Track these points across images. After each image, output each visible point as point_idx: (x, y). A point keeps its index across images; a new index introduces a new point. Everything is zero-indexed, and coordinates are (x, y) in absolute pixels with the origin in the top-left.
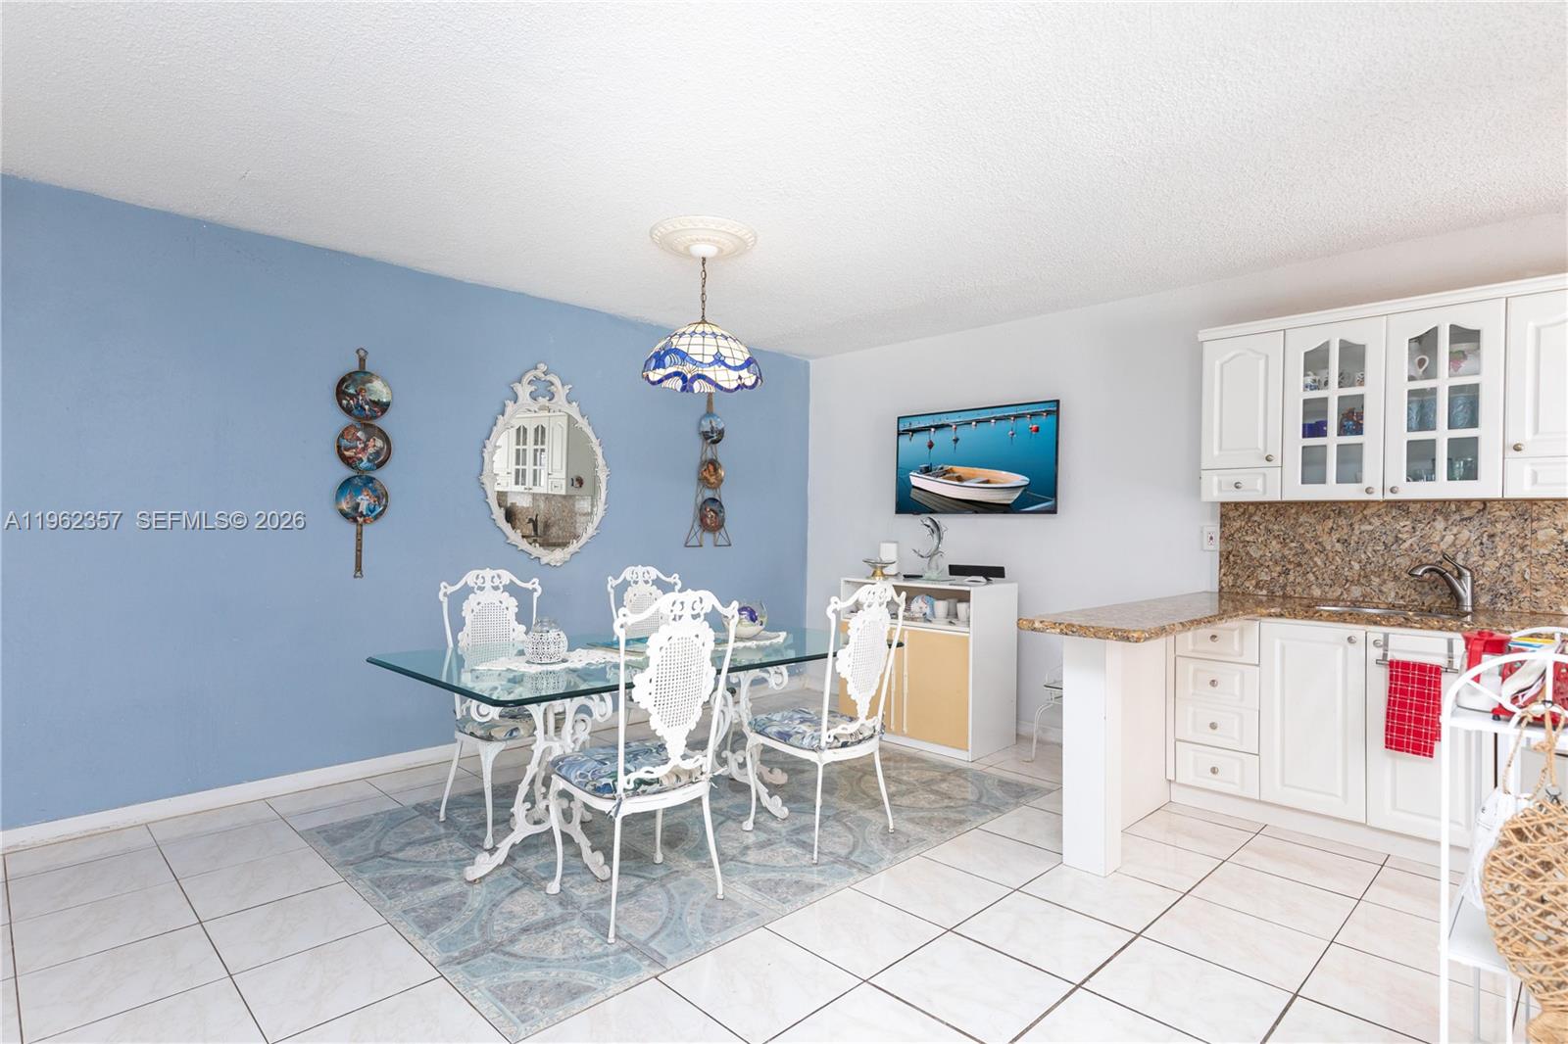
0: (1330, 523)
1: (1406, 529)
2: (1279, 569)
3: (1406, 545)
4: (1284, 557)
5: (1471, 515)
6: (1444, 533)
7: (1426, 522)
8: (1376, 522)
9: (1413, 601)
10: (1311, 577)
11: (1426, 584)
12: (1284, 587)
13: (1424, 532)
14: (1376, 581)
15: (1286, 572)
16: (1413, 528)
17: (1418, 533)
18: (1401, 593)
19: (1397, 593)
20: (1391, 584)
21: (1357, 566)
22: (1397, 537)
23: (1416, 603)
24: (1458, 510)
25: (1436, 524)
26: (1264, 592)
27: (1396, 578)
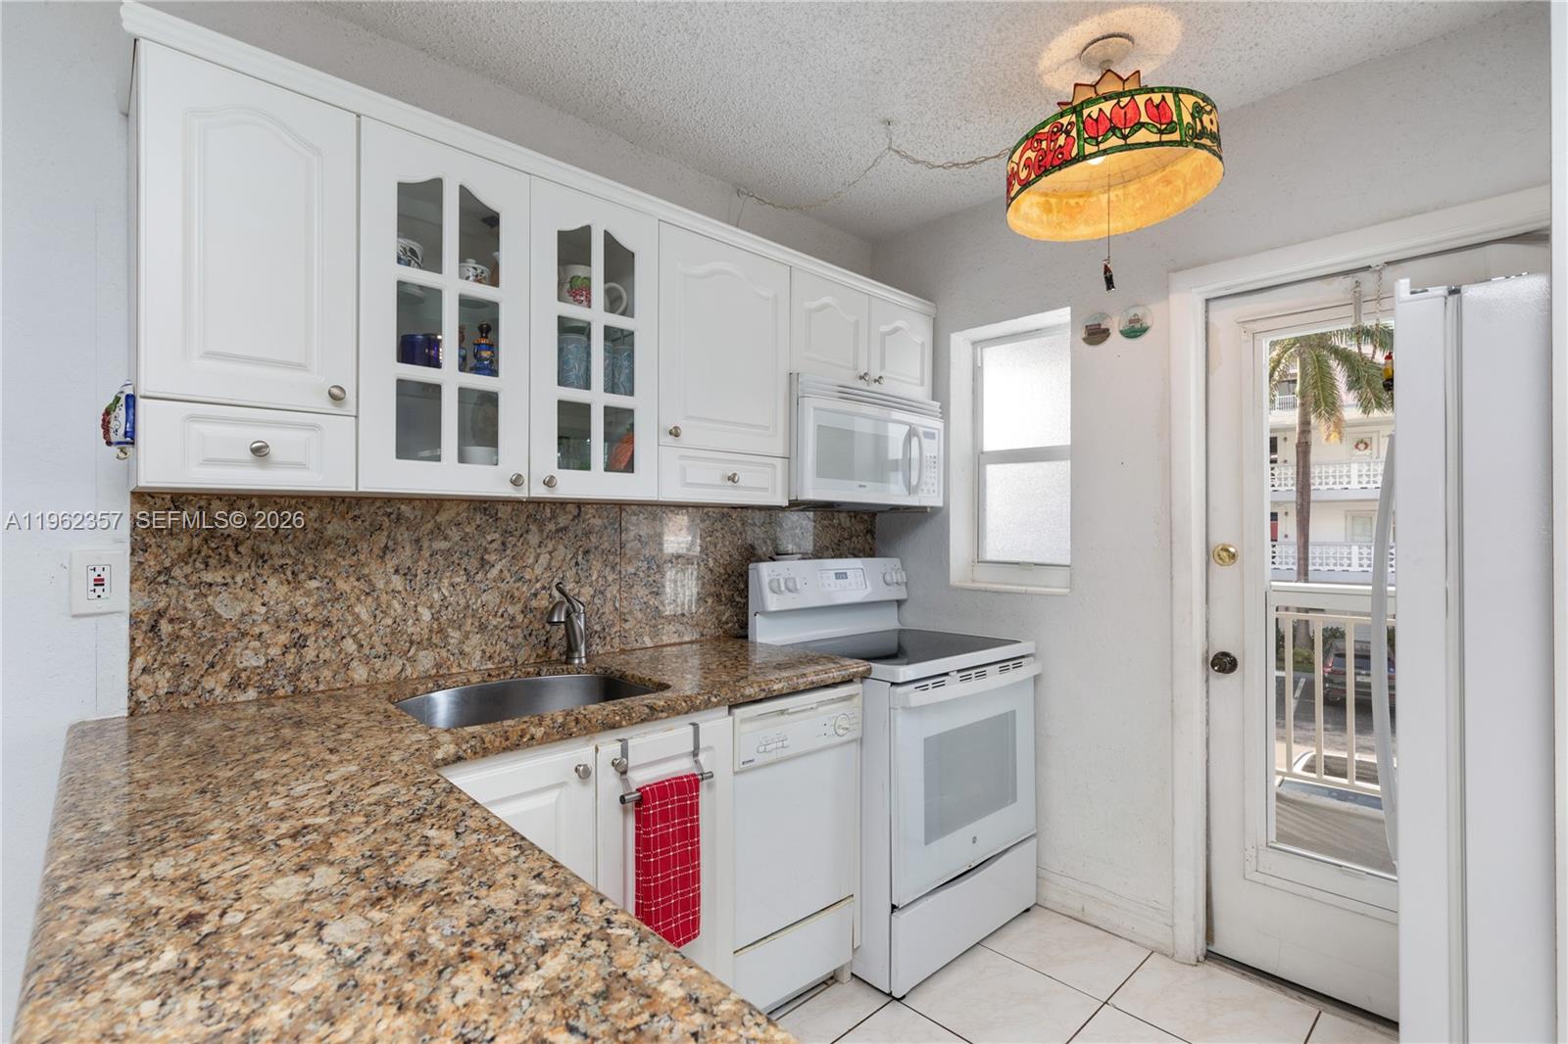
0: (382, 539)
1: (494, 545)
2: (283, 638)
3: (494, 572)
4: (295, 612)
5: (567, 522)
6: (538, 551)
7: (517, 533)
8: (455, 535)
9: (504, 661)
10: (349, 645)
11: (519, 631)
12: (294, 676)
13: (517, 550)
14: (455, 635)
15: (300, 643)
16: (503, 544)
17: (508, 552)
18: (489, 650)
19: (484, 652)
20: (475, 639)
21: (426, 615)
22: (482, 559)
23: (508, 663)
24: (554, 516)
25: (529, 537)
26: (252, 694)
27: (482, 628)
